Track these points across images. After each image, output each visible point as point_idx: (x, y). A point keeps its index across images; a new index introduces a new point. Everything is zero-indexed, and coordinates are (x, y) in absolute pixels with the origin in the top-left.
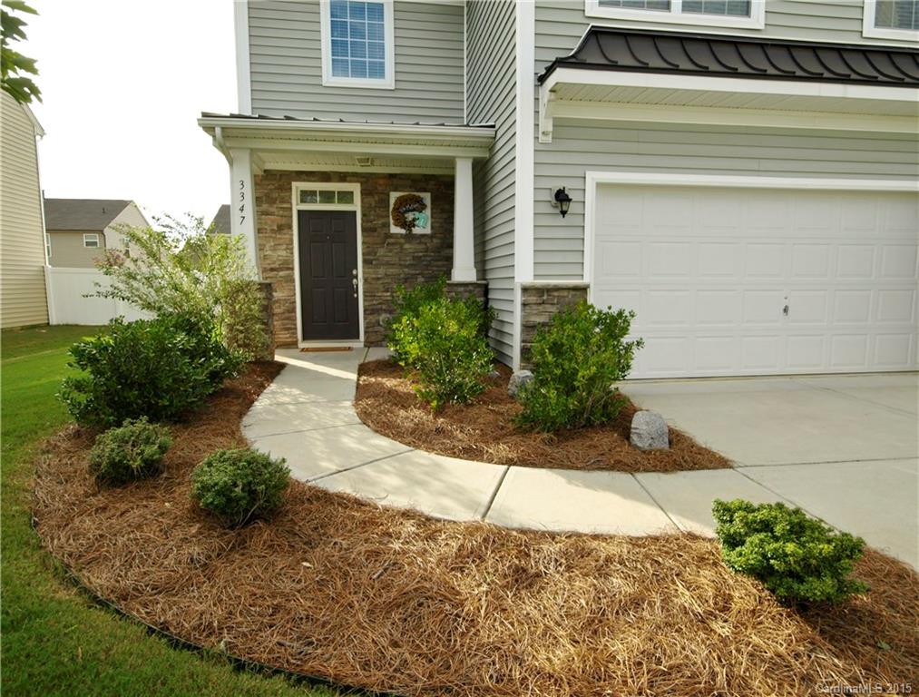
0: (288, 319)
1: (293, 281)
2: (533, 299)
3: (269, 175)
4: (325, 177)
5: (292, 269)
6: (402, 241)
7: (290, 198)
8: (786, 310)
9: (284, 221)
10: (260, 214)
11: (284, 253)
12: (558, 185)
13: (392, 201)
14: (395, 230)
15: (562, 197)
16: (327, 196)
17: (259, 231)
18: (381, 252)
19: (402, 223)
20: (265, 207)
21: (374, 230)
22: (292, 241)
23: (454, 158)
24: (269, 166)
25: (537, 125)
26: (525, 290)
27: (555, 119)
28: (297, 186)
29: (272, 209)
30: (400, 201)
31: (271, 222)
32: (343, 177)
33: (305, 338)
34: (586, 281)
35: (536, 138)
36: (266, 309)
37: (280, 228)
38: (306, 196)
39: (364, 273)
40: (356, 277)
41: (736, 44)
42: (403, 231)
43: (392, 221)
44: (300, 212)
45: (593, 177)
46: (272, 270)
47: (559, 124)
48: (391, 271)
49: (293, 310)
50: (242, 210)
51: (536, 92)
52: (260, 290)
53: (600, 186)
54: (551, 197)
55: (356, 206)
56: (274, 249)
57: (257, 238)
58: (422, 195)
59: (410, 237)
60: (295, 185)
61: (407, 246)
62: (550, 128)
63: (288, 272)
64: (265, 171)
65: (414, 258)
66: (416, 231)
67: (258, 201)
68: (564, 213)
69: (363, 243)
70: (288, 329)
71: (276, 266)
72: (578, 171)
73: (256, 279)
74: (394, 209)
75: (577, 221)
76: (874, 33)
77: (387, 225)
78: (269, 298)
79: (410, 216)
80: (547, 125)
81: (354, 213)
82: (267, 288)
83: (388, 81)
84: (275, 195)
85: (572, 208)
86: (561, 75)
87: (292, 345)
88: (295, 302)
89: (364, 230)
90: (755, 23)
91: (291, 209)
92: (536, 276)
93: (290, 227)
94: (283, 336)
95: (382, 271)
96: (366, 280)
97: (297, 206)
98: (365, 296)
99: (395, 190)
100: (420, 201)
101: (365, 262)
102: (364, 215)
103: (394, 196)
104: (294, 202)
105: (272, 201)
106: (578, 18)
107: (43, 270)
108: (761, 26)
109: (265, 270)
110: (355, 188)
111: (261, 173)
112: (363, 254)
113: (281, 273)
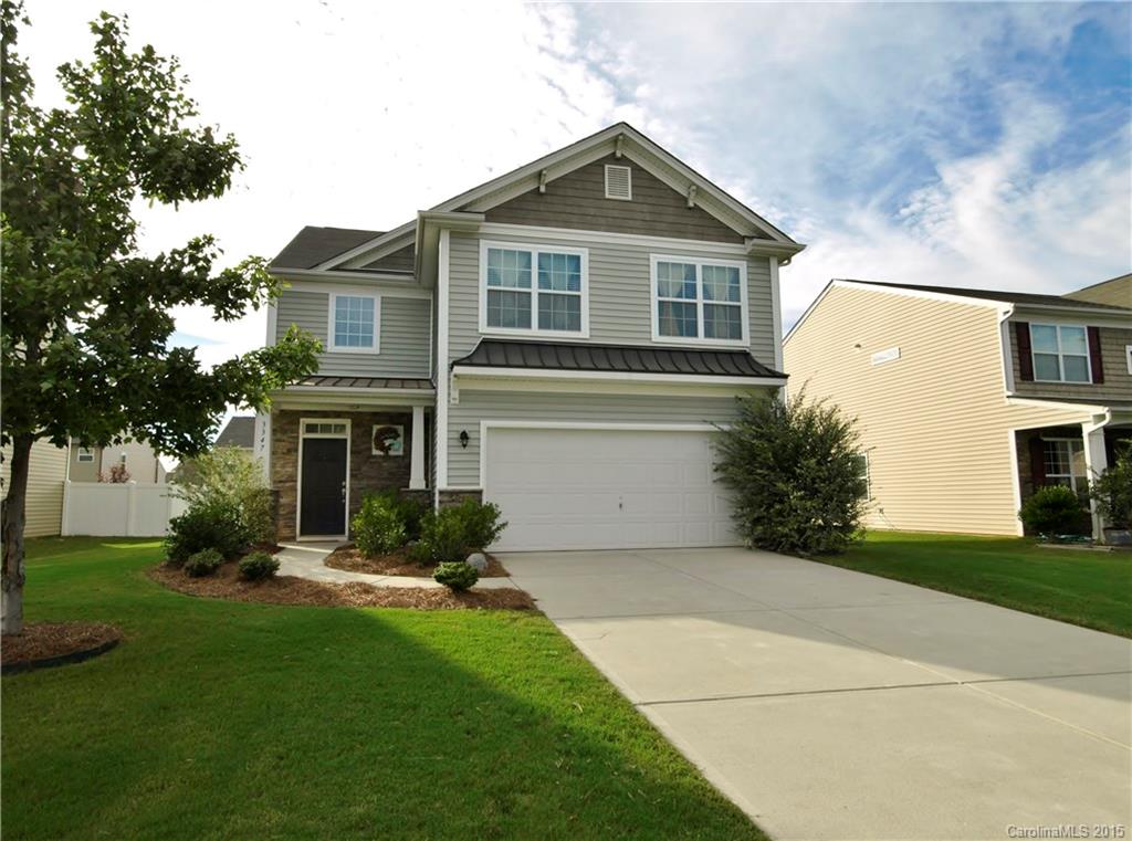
0: (290, 518)
1: (296, 490)
2: (446, 498)
3: (283, 413)
4: (325, 414)
5: (296, 481)
6: (380, 460)
7: (298, 429)
8: (621, 506)
9: (292, 446)
10: (275, 441)
11: (290, 470)
12: (461, 429)
13: (374, 432)
14: (376, 452)
15: (464, 436)
16: (326, 428)
17: (273, 453)
18: (364, 468)
19: (381, 447)
20: (279, 436)
21: (359, 453)
22: (297, 461)
23: (411, 407)
24: (285, 407)
25: (449, 394)
26: (441, 493)
27: (460, 391)
28: (304, 421)
29: (285, 438)
30: (380, 432)
31: (283, 446)
32: (338, 415)
33: (302, 534)
34: (481, 487)
35: (449, 401)
36: (275, 508)
37: (289, 451)
38: (311, 428)
39: (351, 484)
40: (345, 487)
41: (573, 348)
42: (382, 453)
43: (373, 445)
44: (304, 440)
45: (485, 424)
46: (280, 482)
47: (462, 393)
48: (373, 482)
49: (295, 512)
50: (262, 441)
51: (449, 375)
52: (271, 495)
53: (489, 429)
54: (457, 436)
55: (347, 435)
56: (283, 466)
57: (272, 459)
58: (396, 427)
59: (387, 457)
60: (302, 420)
61: (385, 464)
62: (457, 396)
63: (291, 484)
64: (282, 411)
65: (390, 473)
66: (391, 453)
67: (274, 431)
68: (464, 446)
69: (352, 462)
70: (290, 527)
71: (283, 479)
72: (475, 420)
73: (269, 487)
74: (376, 438)
75: (475, 450)
76: (657, 339)
77: (370, 449)
78: (277, 501)
79: (387, 443)
80: (455, 394)
81: (345, 440)
82: (276, 494)
83: (375, 349)
84: (286, 427)
85: (471, 442)
86: (458, 370)
87: (292, 539)
88: (295, 506)
89: (352, 452)
90: (584, 334)
91: (298, 438)
92: (448, 484)
93: (297, 450)
94: (285, 532)
95: (365, 482)
96: (352, 490)
97: (302, 435)
98: (351, 502)
99: (377, 424)
100: (395, 431)
101: (352, 476)
102: (353, 442)
103: (376, 428)
104: (301, 432)
105: (284, 432)
106: (474, 334)
107: (63, 485)
108: (587, 337)
109: (275, 482)
110: (348, 422)
111: (277, 412)
112: (351, 470)
113: (288, 484)
